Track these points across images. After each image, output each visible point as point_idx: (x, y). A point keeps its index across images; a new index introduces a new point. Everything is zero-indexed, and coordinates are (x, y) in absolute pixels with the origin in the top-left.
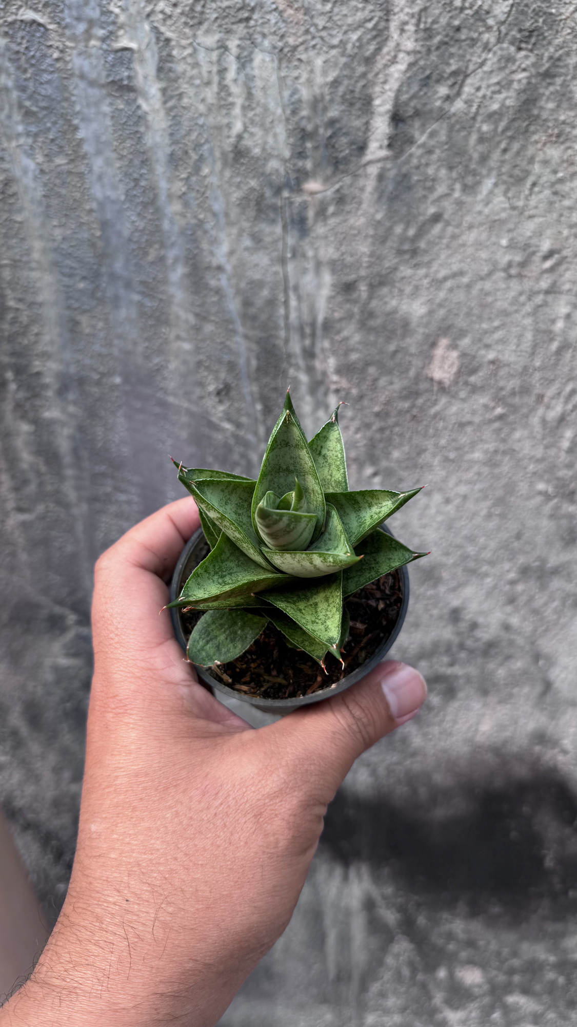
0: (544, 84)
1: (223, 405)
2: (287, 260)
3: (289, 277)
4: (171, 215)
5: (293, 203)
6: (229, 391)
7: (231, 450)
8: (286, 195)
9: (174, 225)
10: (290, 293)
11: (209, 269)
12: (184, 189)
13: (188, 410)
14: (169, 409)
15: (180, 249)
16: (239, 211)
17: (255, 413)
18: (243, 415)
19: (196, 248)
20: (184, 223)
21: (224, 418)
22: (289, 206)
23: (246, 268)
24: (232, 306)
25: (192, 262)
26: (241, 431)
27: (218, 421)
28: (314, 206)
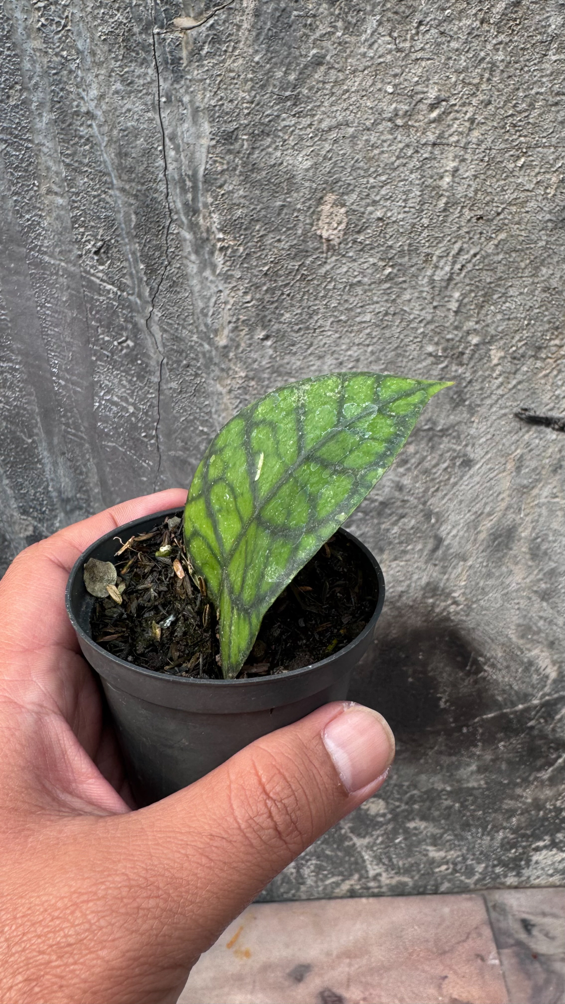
1: (102, 264)
2: (162, 103)
3: (166, 124)
4: (30, 51)
5: (164, 39)
6: (108, 249)
7: (115, 312)
8: (156, 31)
9: (35, 62)
10: (167, 140)
11: (77, 113)
12: (43, 20)
13: (65, 270)
14: (44, 269)
15: (44, 91)
16: (106, 48)
17: (137, 272)
18: (125, 274)
19: (62, 89)
20: (45, 60)
21: (105, 278)
22: (160, 43)
23: (117, 113)
24: (105, 155)
25: (58, 106)
26: (123, 291)
27: (98, 281)
28: (187, 43)
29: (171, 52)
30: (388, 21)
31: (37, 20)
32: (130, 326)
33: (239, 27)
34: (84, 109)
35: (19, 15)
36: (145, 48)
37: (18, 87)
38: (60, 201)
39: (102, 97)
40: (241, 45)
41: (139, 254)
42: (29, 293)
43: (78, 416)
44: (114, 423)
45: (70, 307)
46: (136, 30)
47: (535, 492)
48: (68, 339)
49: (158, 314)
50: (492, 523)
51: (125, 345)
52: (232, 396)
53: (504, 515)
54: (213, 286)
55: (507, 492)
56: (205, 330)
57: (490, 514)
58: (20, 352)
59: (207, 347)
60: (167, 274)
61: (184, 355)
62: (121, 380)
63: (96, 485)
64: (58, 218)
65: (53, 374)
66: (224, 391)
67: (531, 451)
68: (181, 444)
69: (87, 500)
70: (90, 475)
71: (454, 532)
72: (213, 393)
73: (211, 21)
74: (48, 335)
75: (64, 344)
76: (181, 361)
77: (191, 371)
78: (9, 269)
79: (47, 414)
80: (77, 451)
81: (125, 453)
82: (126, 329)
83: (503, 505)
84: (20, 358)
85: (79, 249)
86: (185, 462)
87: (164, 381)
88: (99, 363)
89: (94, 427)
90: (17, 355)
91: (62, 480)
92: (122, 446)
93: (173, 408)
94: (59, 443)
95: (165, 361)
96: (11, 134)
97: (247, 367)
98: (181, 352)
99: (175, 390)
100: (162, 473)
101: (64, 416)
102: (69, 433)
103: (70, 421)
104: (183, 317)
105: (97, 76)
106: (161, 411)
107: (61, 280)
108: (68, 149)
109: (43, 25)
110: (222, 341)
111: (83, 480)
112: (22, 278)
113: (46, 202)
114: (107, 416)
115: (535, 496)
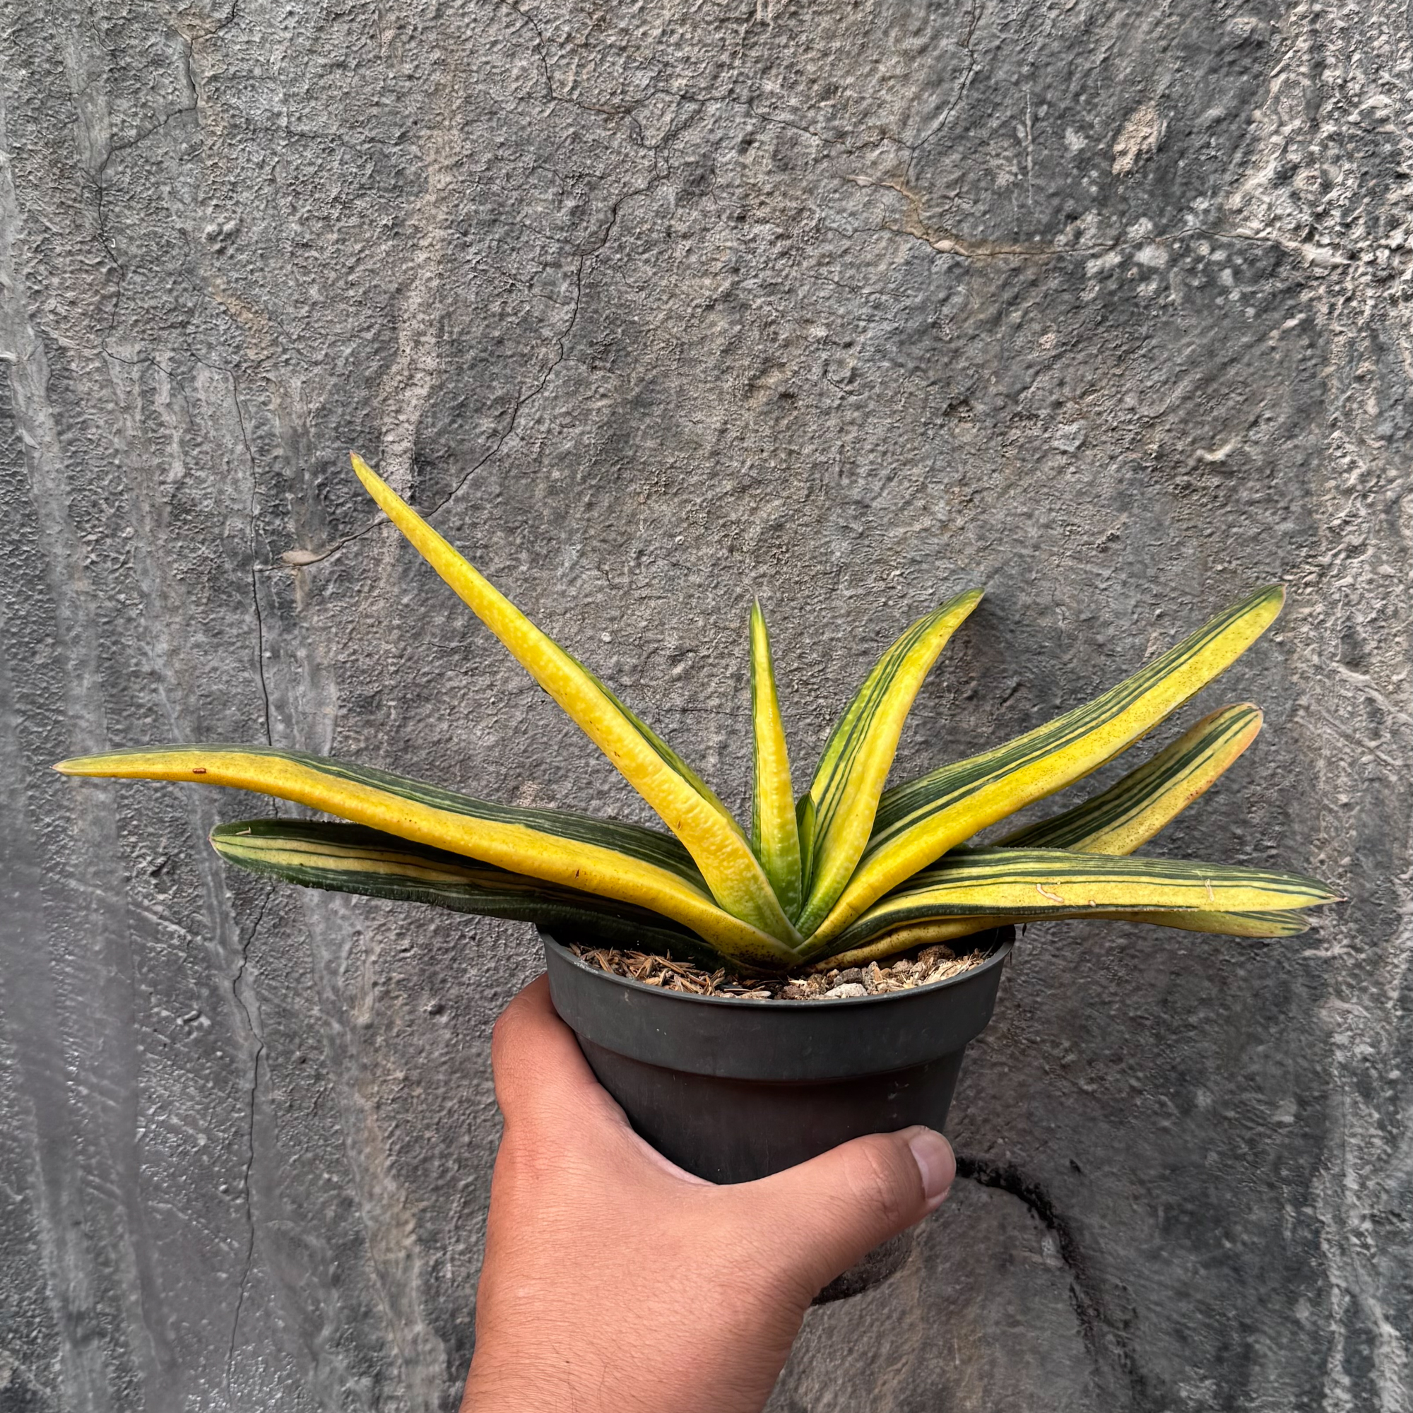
0: (637, 415)
1: (163, 891)
2: (265, 661)
3: (271, 686)
4: (70, 594)
5: (269, 578)
6: (174, 868)
7: (180, 969)
8: (257, 567)
9: (77, 607)
10: (272, 709)
11: (136, 674)
12: (93, 556)
13: (101, 901)
14: (68, 899)
15: (88, 646)
16: (183, 589)
17: (221, 903)
18: (200, 907)
19: (115, 643)
20: (93, 606)
21: (166, 913)
22: (262, 583)
23: (197, 673)
24: (176, 731)
25: (107, 664)
26: (197, 934)
27: (154, 919)
28: (303, 582)
29: (278, 594)
30: (594, 550)
31: (85, 556)
32: (205, 992)
33: (378, 562)
34: (146, 668)
35: (59, 550)
36: (242, 588)
37: (50, 640)
38: (102, 796)
39: (174, 652)
40: (382, 584)
41: (224, 875)
42: (40, 937)
43: (107, 1152)
44: (170, 1165)
45: (107, 962)
46: (228, 566)
47: (972, 1312)
48: (98, 1016)
49: (252, 971)
50: (902, 1376)
51: (195, 1024)
52: (383, 1114)
53: (921, 1361)
54: (346, 924)
55: (917, 1313)
56: (333, 998)
57: (893, 1359)
58: (15, 1037)
59: (336, 1027)
60: (269, 906)
61: (297, 1040)
62: (186, 1087)
63: (133, 1287)
64: (96, 822)
65: (68, 1076)
66: (368, 1105)
67: (946, 1225)
68: (289, 1207)
69: (115, 1317)
70: (123, 1266)
71: (827, 1397)
72: (347, 1109)
73: (337, 555)
74: (65, 1008)
75: (91, 1025)
76: (293, 1052)
77: (310, 1070)
78: (10, 901)
79: (53, 1148)
80: (102, 1217)
81: (187, 1225)
82: (199, 997)
83: (916, 1339)
84: (14, 1047)
85: (126, 869)
86: (297, 1243)
87: (261, 1088)
88: (149, 1056)
89: (134, 1174)
90: (10, 1042)
91: (72, 1275)
92: (183, 1210)
93: (277, 1137)
94: (71, 1202)
95: (264, 1052)
96: (33, 703)
97: (408, 1063)
98: (291, 1036)
99: (279, 1105)
100: (255, 1264)
101: (82, 1152)
102: (89, 1184)
103: (94, 1161)
104: (296, 975)
105: (168, 625)
106: (256, 1144)
107: (94, 917)
108: (118, 722)
109: (93, 562)
110: (362, 1017)
111: (108, 1278)
112: (29, 915)
113: (79, 798)
114: (157, 1152)
115: (975, 1321)
